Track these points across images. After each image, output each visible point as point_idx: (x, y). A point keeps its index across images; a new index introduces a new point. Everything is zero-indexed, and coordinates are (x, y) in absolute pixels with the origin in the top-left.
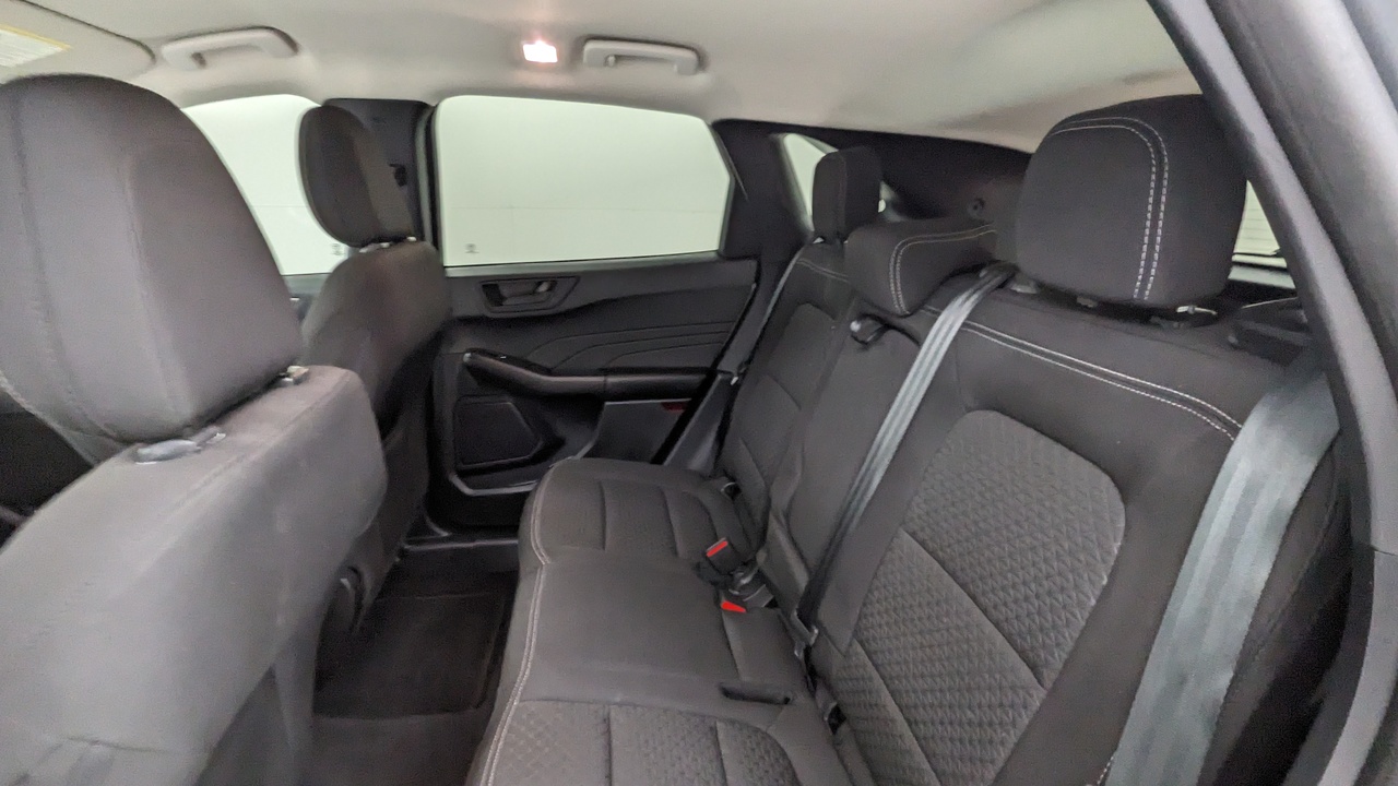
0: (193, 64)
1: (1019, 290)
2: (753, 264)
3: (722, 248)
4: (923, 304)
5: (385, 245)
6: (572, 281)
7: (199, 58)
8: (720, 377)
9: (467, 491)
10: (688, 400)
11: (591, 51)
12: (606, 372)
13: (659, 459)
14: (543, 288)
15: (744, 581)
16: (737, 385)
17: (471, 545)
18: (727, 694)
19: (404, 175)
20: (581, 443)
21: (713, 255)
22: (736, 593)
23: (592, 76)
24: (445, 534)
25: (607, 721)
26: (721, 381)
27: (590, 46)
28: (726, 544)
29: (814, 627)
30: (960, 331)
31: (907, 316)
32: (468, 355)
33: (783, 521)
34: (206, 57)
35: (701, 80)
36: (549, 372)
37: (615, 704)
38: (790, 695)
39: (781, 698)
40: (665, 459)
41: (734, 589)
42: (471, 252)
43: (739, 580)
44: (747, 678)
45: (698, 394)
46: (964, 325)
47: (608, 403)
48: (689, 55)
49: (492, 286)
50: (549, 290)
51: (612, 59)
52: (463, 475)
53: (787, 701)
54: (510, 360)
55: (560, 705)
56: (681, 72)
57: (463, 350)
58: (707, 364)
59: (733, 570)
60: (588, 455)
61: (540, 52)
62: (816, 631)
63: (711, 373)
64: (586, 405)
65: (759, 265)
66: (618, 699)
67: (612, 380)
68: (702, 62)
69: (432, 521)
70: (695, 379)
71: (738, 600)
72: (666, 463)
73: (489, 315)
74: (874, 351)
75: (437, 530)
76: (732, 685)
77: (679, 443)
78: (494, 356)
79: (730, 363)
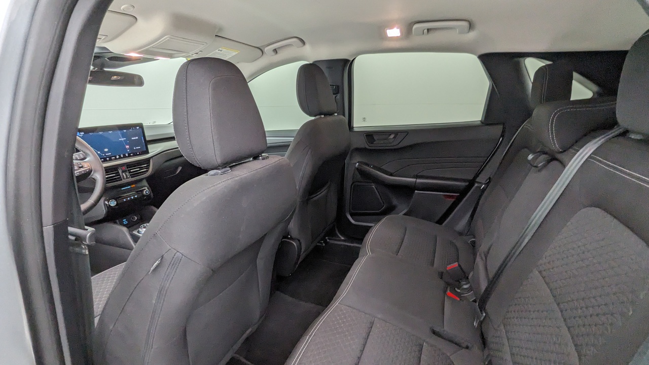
0: (273, 53)
1: (633, 137)
2: (500, 127)
3: (483, 119)
4: (573, 145)
5: (323, 116)
6: (404, 134)
7: (275, 51)
8: (476, 185)
9: (353, 221)
10: (458, 194)
11: (416, 29)
12: (417, 177)
13: (440, 222)
14: (392, 136)
15: (465, 287)
16: (484, 190)
17: (352, 245)
18: (434, 332)
19: (337, 90)
20: (403, 209)
21: (479, 122)
22: (459, 291)
23: (417, 40)
24: (343, 238)
25: (372, 323)
26: (477, 187)
27: (416, 26)
28: (457, 265)
29: (483, 312)
30: (586, 159)
31: (561, 152)
32: (357, 164)
33: (484, 258)
34: (277, 50)
35: (472, 35)
36: (391, 175)
37: (378, 318)
38: (469, 345)
39: (464, 345)
40: (443, 223)
41: (459, 289)
42: (364, 121)
43: (462, 286)
44: (447, 329)
45: (463, 192)
46: (590, 157)
47: (416, 191)
48: (465, 24)
49: (370, 135)
50: (394, 137)
51: (426, 31)
52: (352, 215)
53: (467, 348)
54: (375, 168)
55: (354, 310)
56: (461, 33)
57: (355, 162)
58: (471, 177)
59: (461, 279)
60: (405, 214)
61: (394, 32)
62: (484, 314)
63: (472, 183)
64: (406, 191)
65: (504, 128)
66: (379, 317)
67: (419, 181)
68: (471, 26)
69: (338, 231)
70: (464, 184)
71: (459, 295)
72: (444, 224)
73: (367, 147)
74: (544, 172)
75: (340, 236)
76: (437, 329)
77: (451, 216)
78: (368, 165)
79: (482, 178)
